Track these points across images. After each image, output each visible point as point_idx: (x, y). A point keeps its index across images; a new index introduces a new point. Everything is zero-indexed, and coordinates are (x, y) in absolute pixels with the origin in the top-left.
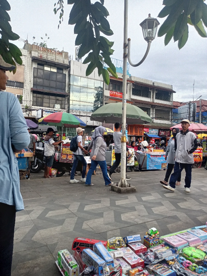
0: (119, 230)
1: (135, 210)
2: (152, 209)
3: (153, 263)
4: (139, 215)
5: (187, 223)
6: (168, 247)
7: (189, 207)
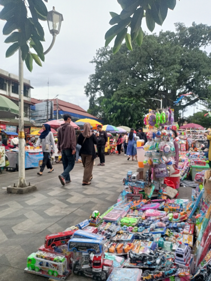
0: (56, 224)
1: (53, 205)
2: (67, 200)
3: (112, 236)
4: (62, 208)
5: (103, 204)
6: (110, 223)
7: (94, 193)
